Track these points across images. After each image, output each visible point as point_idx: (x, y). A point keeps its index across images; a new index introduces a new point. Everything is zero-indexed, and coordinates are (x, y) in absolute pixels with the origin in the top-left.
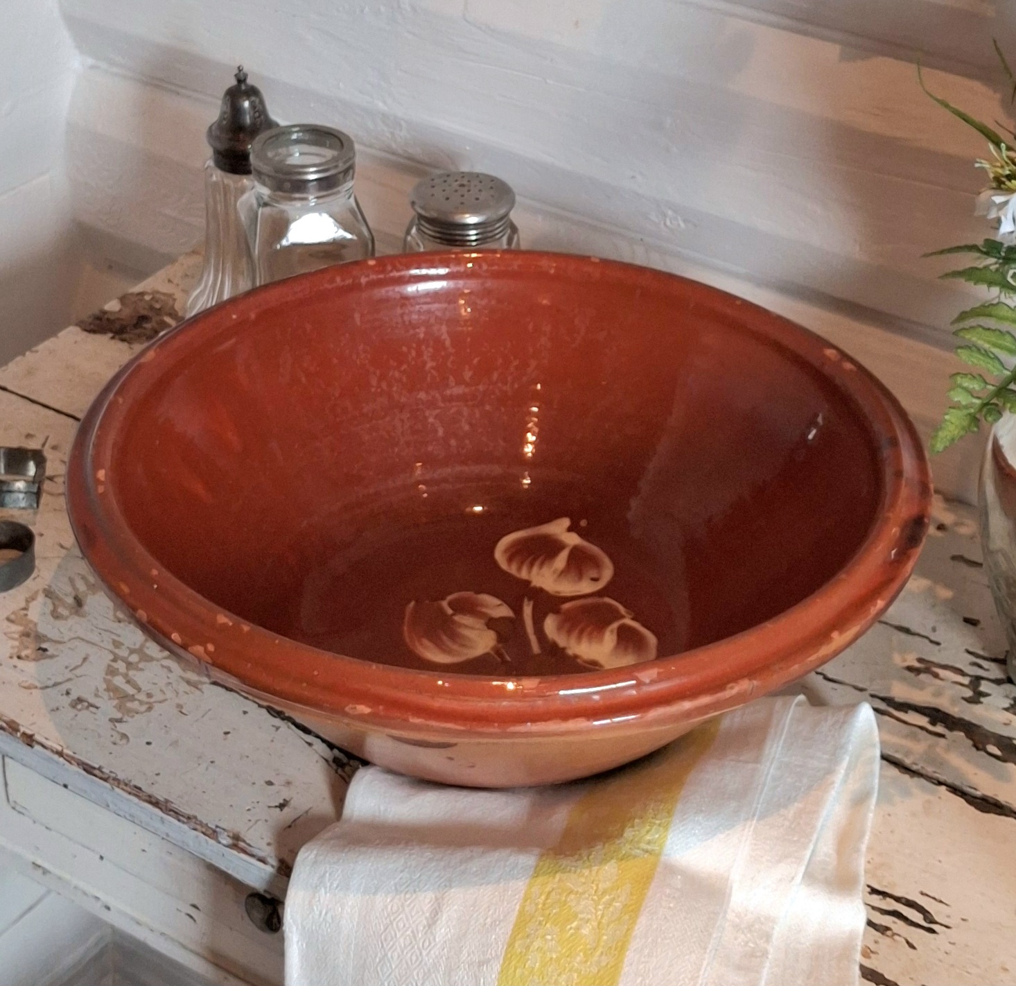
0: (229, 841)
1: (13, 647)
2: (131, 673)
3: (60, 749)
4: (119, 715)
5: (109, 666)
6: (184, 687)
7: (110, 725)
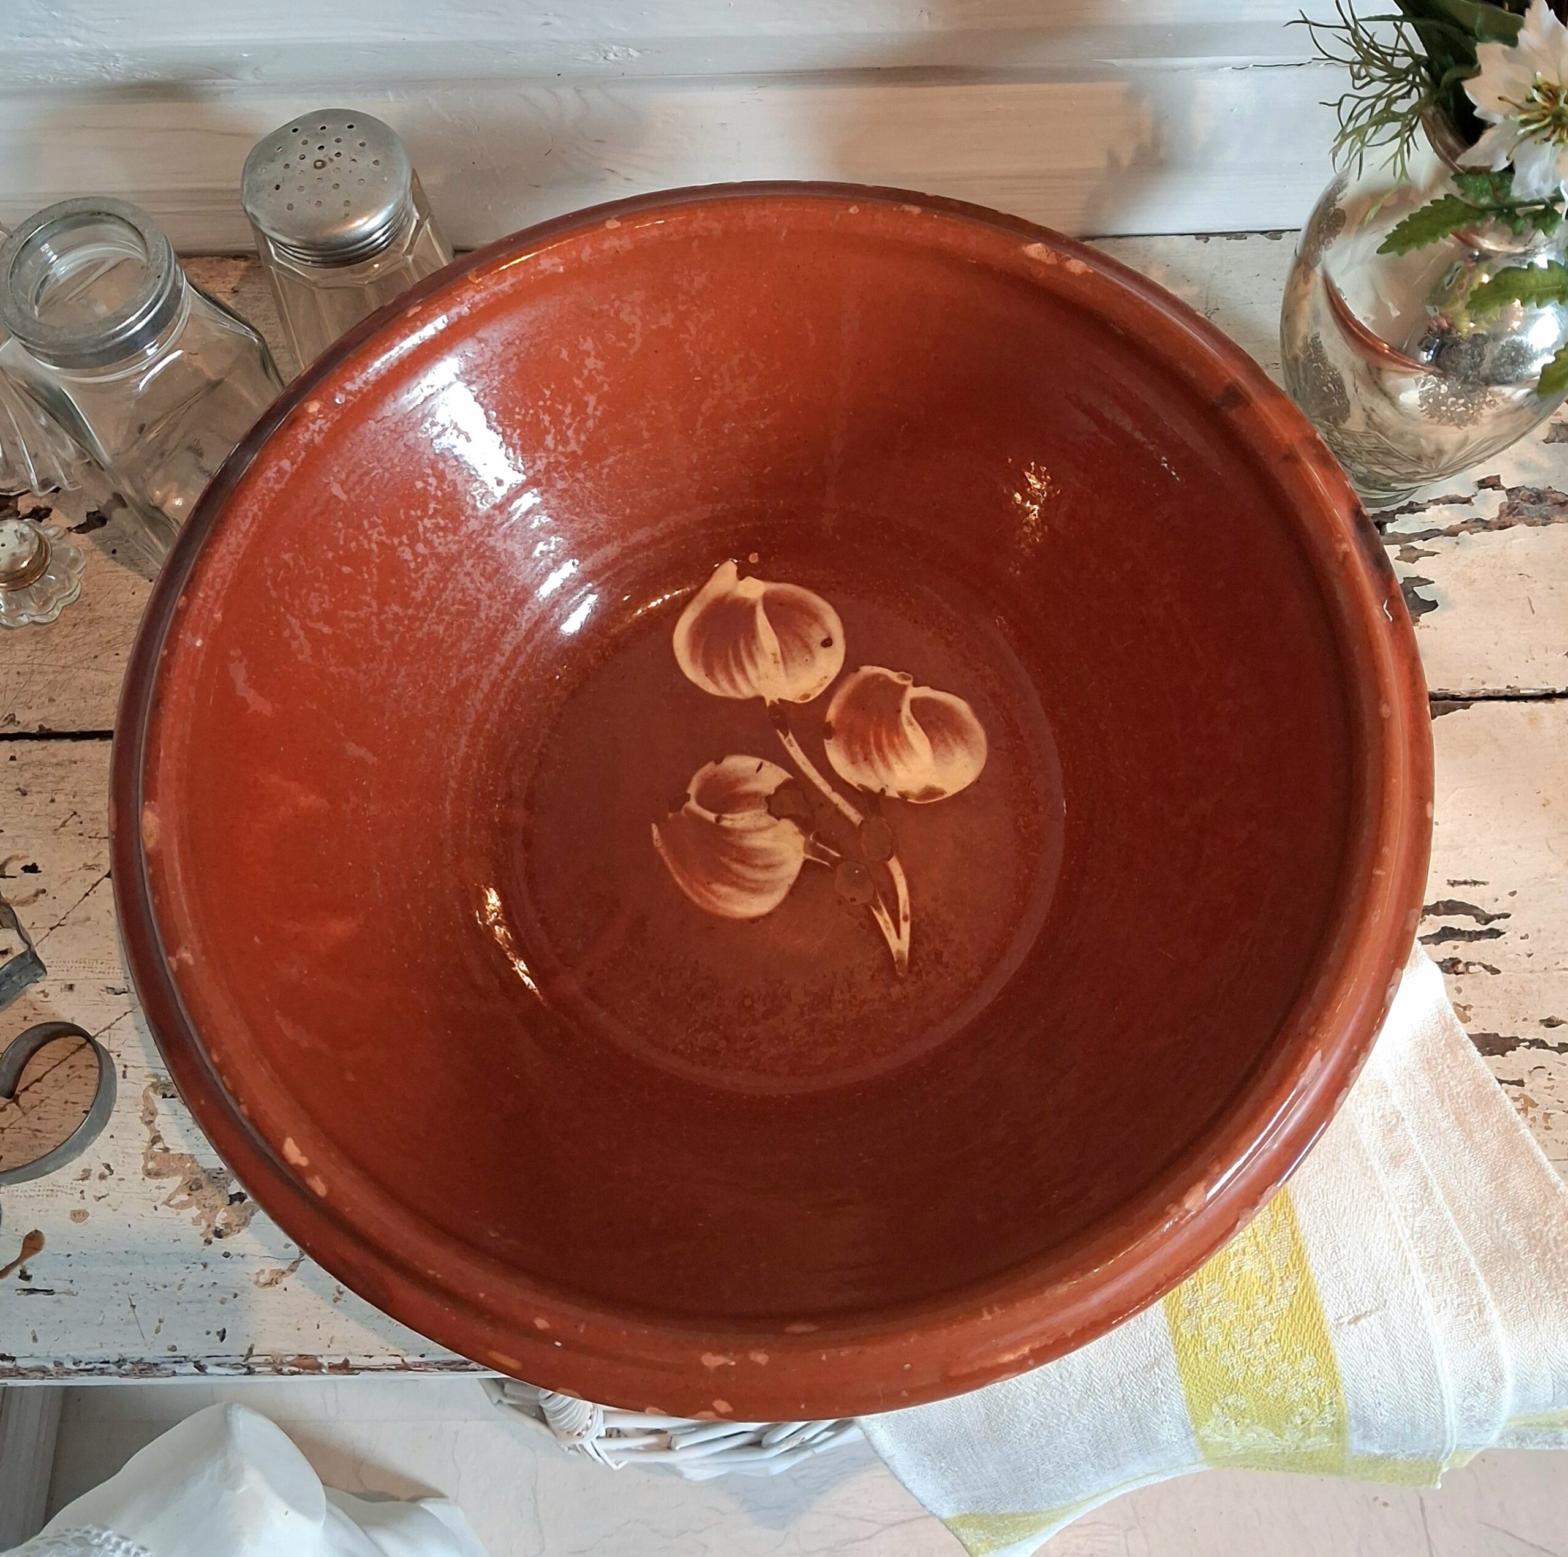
1: (196, 1222)
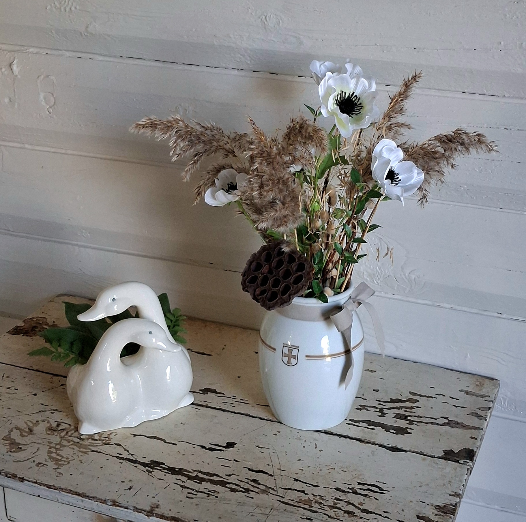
0: (112, 503)
1: (7, 449)
2: (58, 452)
3: (35, 481)
4: (57, 467)
5: (48, 450)
6: (81, 454)
7: (54, 470)
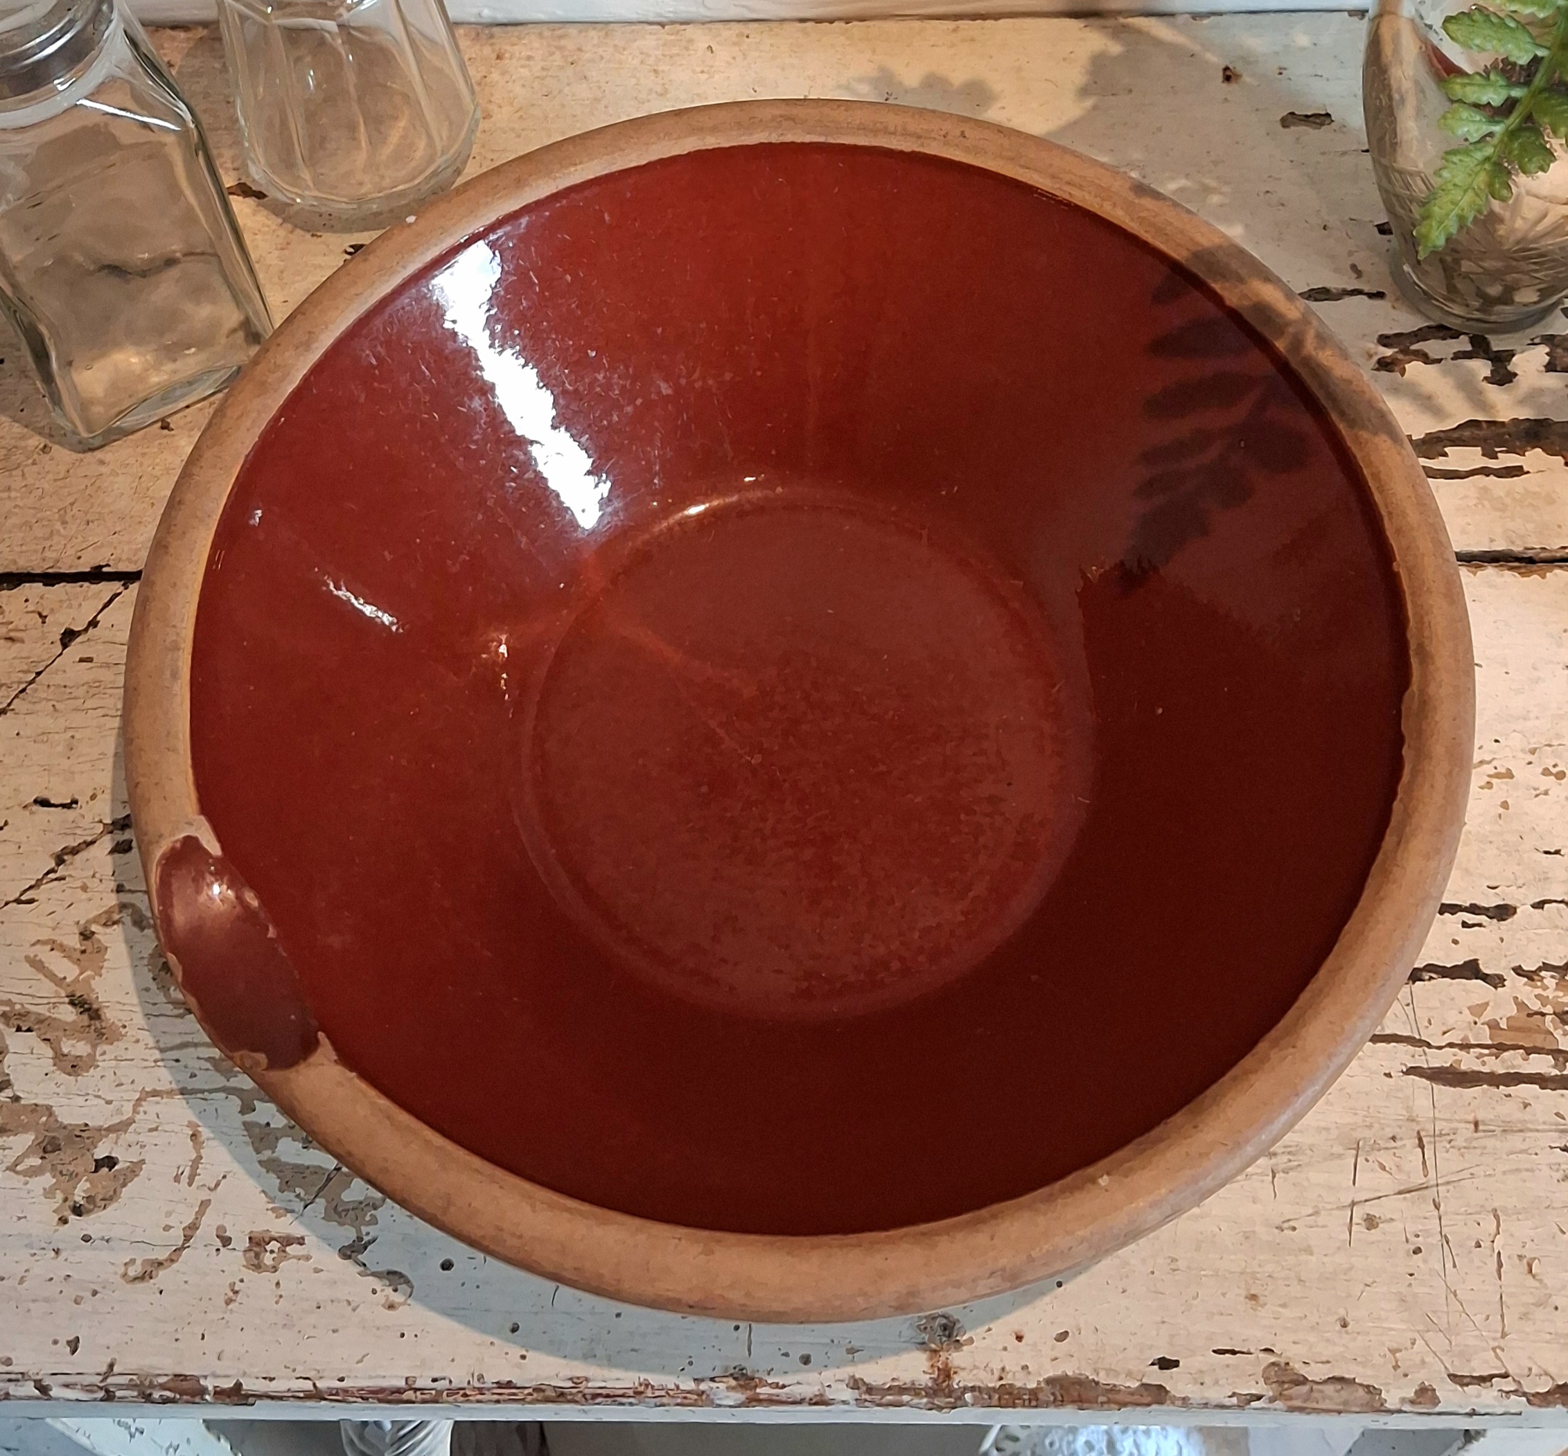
3: (308, 1385)
4: (350, 1234)
5: (247, 1126)
7: (352, 1266)
